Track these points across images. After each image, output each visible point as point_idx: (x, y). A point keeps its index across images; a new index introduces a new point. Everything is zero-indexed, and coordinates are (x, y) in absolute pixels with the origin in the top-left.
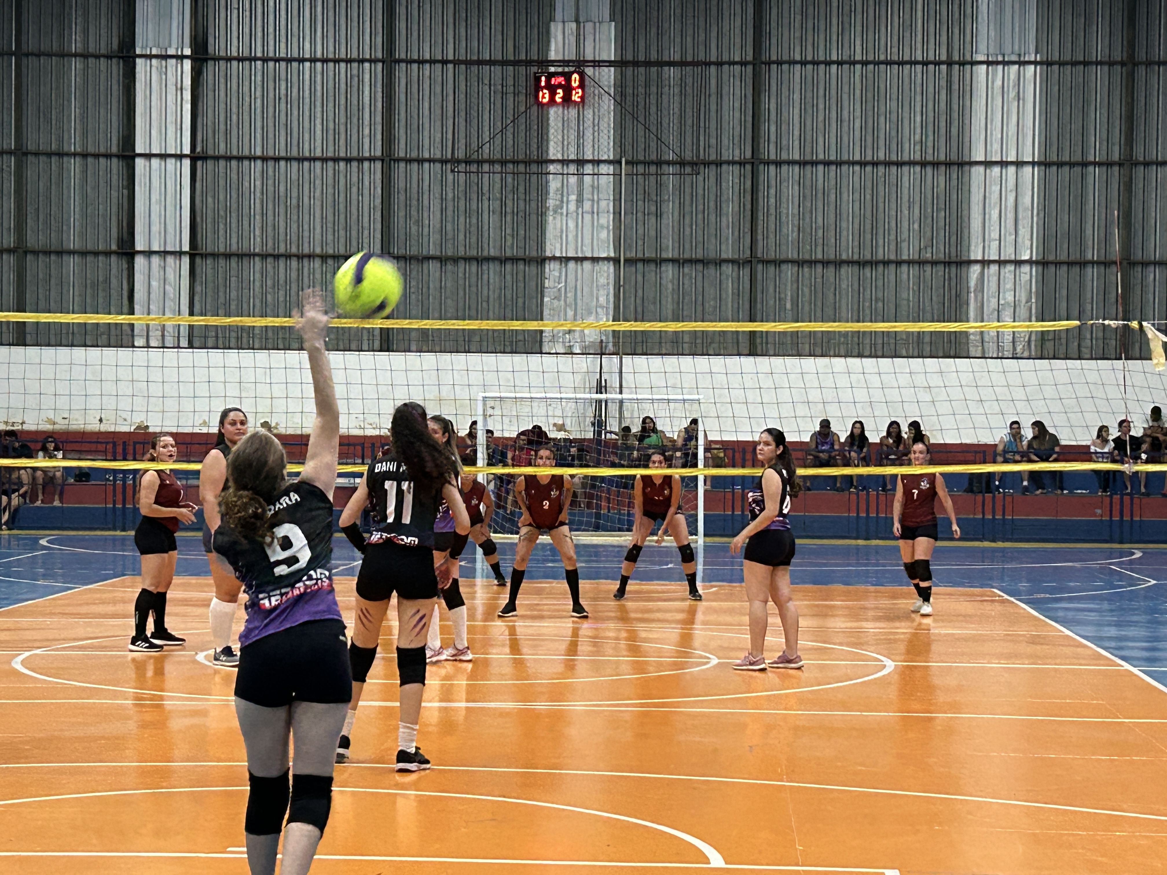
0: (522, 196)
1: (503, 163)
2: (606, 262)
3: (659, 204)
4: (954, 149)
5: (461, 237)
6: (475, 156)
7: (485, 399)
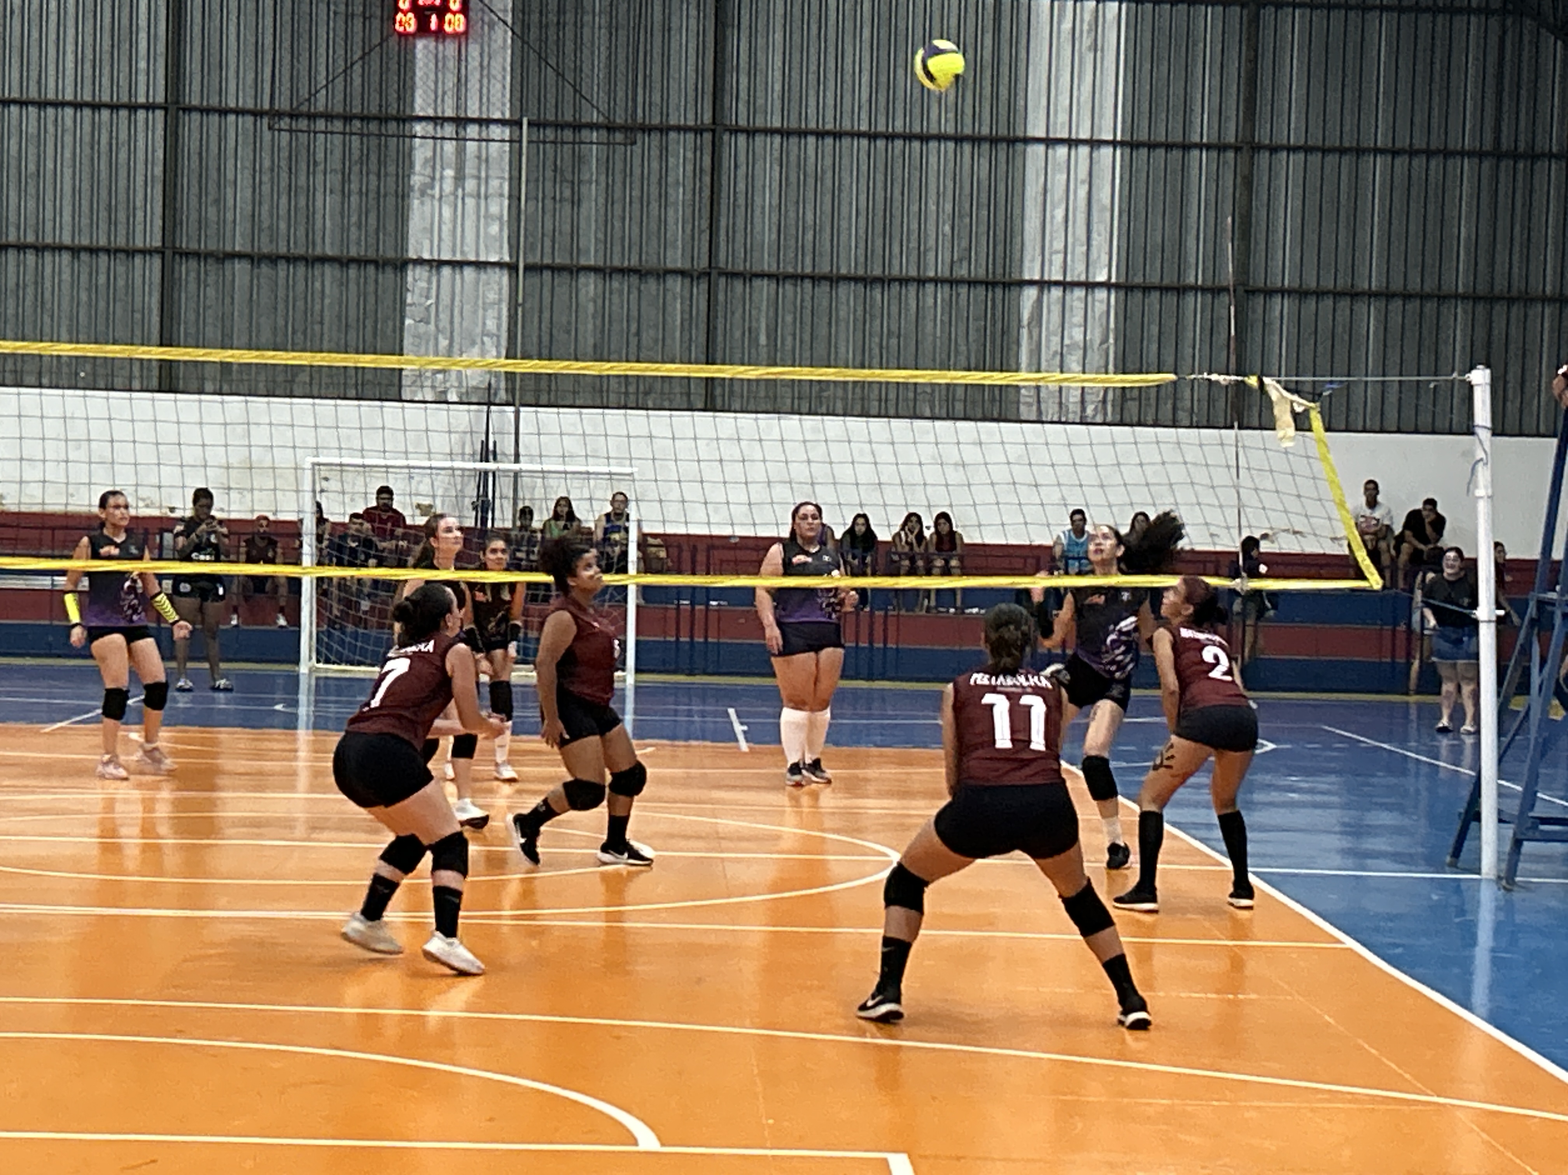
0: (374, 167)
1: (347, 118)
2: (497, 270)
3: (576, 185)
4: (1003, 119)
5: (283, 226)
6: (304, 108)
7: (314, 464)
